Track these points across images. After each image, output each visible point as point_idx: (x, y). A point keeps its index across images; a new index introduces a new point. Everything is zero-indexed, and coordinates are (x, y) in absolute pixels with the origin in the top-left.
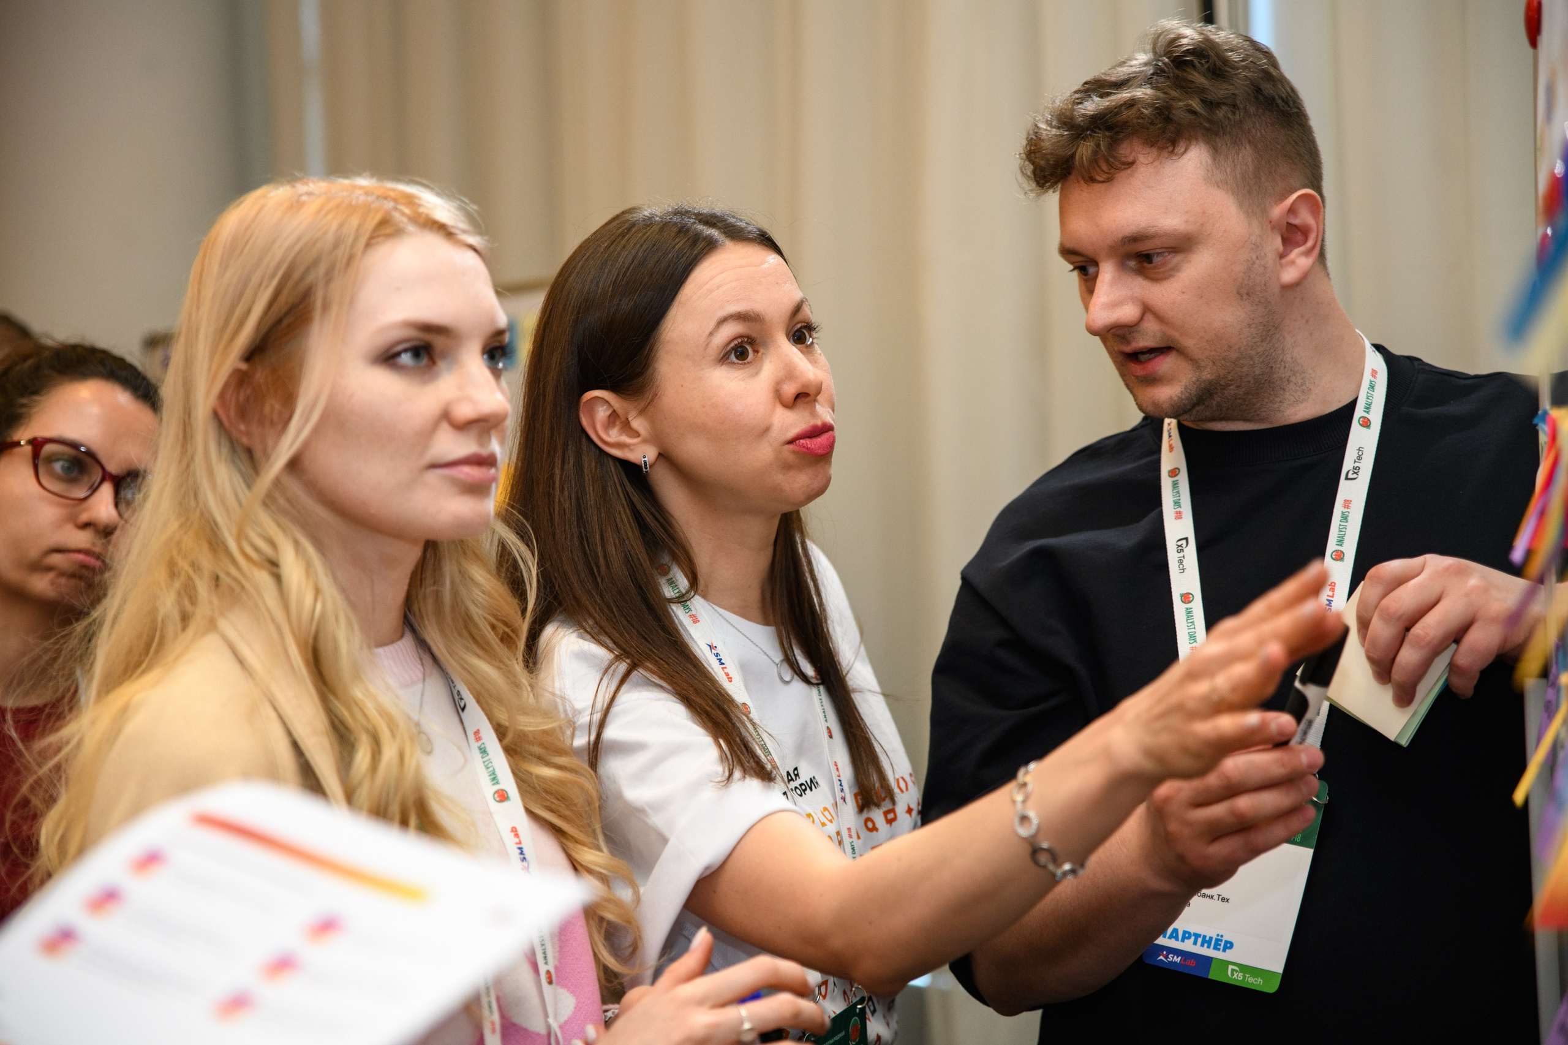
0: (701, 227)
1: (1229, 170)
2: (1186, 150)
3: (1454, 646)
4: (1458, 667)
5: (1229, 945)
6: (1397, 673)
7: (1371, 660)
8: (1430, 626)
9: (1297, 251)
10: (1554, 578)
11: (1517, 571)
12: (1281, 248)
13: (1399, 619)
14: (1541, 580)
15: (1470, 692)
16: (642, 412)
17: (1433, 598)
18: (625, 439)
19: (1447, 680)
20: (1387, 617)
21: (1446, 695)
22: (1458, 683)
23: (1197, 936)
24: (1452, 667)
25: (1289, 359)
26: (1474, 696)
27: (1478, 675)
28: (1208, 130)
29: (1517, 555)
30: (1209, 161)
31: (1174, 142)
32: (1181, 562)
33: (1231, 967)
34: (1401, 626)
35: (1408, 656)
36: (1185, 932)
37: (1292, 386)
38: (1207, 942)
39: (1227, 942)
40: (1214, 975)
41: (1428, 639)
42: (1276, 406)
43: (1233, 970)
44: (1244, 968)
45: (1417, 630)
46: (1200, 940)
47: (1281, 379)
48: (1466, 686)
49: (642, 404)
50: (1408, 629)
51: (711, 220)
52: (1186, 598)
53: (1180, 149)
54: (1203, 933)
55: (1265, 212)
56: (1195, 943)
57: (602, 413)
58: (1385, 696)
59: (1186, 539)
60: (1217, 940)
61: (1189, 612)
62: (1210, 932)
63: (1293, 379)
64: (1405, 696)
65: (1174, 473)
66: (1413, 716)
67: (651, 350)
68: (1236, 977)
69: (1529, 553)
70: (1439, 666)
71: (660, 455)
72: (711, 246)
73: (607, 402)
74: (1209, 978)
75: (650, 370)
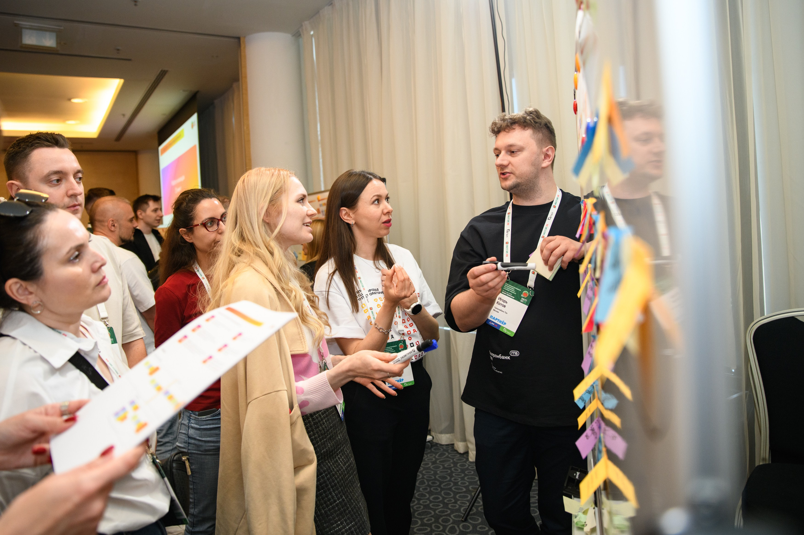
0: (369, 175)
1: (536, 136)
2: (527, 130)
3: (563, 256)
4: (563, 261)
5: (505, 324)
6: (549, 263)
7: (543, 260)
8: (557, 252)
9: (547, 160)
10: (586, 242)
11: (578, 240)
12: (543, 158)
13: (550, 250)
14: (583, 243)
15: (566, 268)
16: (354, 213)
17: (558, 245)
18: (348, 218)
19: (561, 266)
20: (547, 249)
21: (561, 269)
22: (563, 265)
23: (499, 320)
24: (562, 261)
25: (539, 186)
26: (567, 269)
27: (568, 263)
28: (533, 127)
29: (577, 236)
30: (532, 133)
31: (525, 127)
32: (507, 235)
33: (504, 329)
34: (550, 252)
35: (552, 259)
36: (496, 318)
37: (538, 193)
38: (500, 322)
39: (505, 323)
40: (500, 329)
41: (556, 254)
42: (534, 197)
43: (505, 329)
44: (507, 330)
45: (554, 252)
46: (499, 321)
47: (536, 190)
48: (565, 266)
49: (354, 211)
50: (552, 252)
51: (370, 174)
52: (507, 243)
53: (526, 129)
54: (500, 320)
55: (542, 148)
56: (498, 321)
57: (344, 212)
58: (547, 268)
59: (509, 230)
60: (503, 322)
61: (507, 246)
62: (502, 320)
63: (539, 191)
64: (551, 269)
65: (509, 214)
66: (553, 273)
67: (357, 201)
68: (505, 331)
69: (581, 235)
70: (559, 261)
71: (355, 223)
72: (371, 179)
73: (345, 210)
74: (500, 330)
75: (356, 205)
